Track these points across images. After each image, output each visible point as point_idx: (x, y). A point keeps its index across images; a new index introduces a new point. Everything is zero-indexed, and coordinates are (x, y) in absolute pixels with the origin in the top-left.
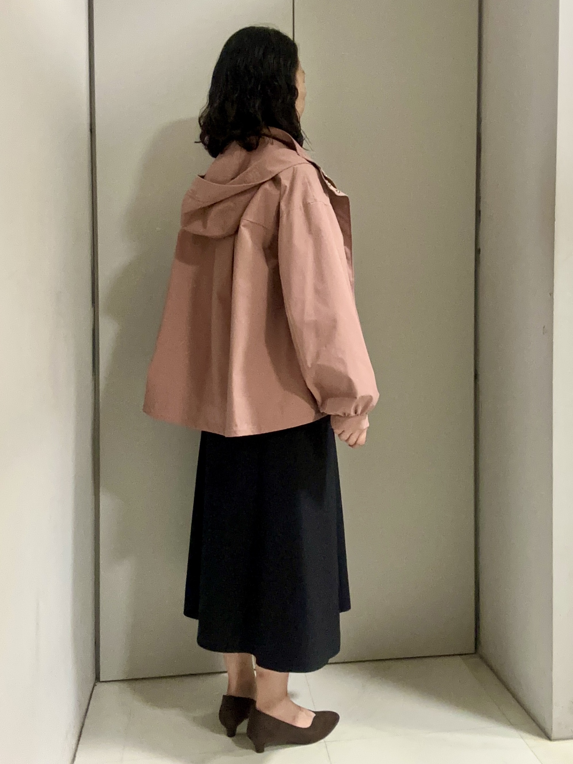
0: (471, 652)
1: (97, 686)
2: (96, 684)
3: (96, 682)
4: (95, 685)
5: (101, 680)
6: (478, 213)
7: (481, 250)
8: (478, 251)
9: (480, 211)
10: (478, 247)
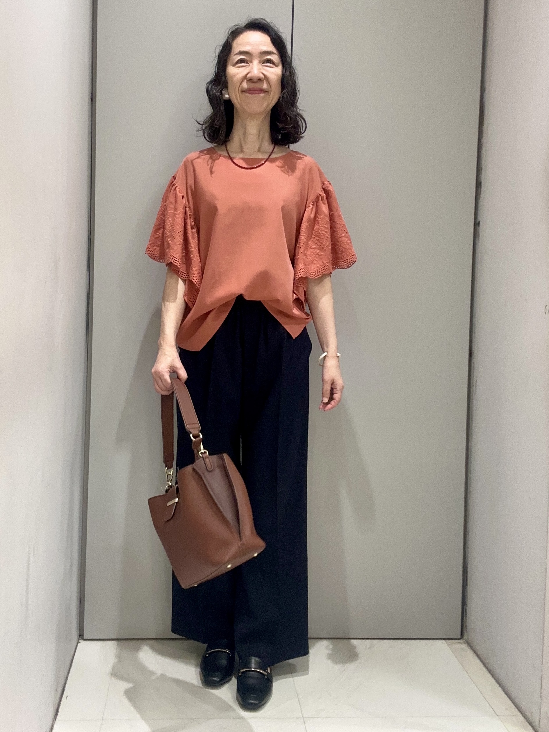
0: (456, 637)
1: (81, 643)
2: (80, 641)
3: (80, 640)
4: (78, 642)
5: (84, 638)
6: (479, 184)
7: (481, 223)
8: (477, 224)
9: (481, 183)
10: (478, 221)
